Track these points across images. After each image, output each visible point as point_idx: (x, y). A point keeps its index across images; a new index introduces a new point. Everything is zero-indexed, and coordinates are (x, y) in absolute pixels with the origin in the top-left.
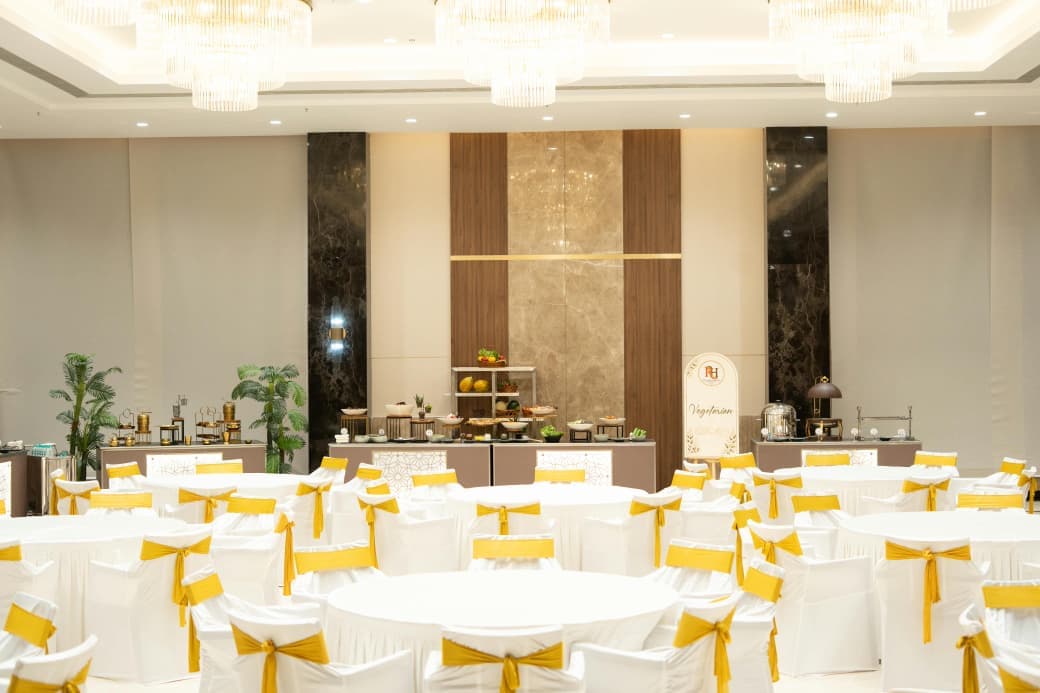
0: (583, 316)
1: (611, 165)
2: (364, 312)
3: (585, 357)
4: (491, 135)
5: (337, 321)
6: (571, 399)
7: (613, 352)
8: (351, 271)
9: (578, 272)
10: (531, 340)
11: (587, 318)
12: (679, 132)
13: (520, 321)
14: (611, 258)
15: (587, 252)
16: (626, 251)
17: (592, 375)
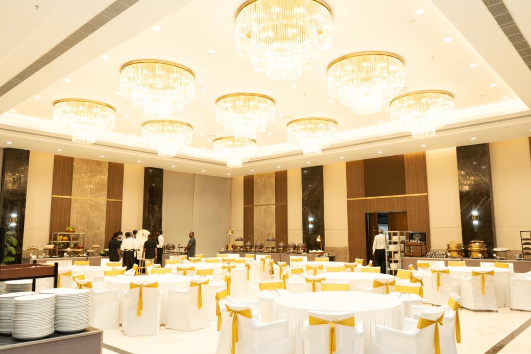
0: (94, 217)
1: (105, 172)
2: (24, 213)
3: (94, 230)
4: (69, 157)
5: (14, 215)
6: (88, 243)
7: (102, 229)
8: (20, 198)
9: (93, 203)
10: (77, 224)
11: (95, 218)
12: (123, 164)
13: (74, 218)
14: (102, 200)
15: (96, 197)
16: (108, 198)
17: (96, 235)
